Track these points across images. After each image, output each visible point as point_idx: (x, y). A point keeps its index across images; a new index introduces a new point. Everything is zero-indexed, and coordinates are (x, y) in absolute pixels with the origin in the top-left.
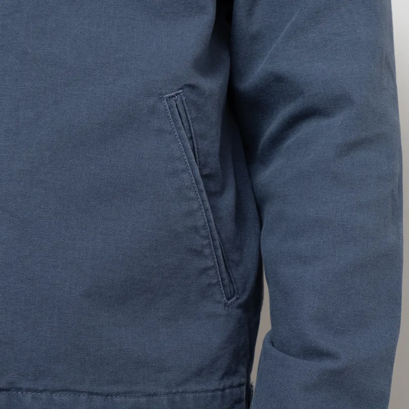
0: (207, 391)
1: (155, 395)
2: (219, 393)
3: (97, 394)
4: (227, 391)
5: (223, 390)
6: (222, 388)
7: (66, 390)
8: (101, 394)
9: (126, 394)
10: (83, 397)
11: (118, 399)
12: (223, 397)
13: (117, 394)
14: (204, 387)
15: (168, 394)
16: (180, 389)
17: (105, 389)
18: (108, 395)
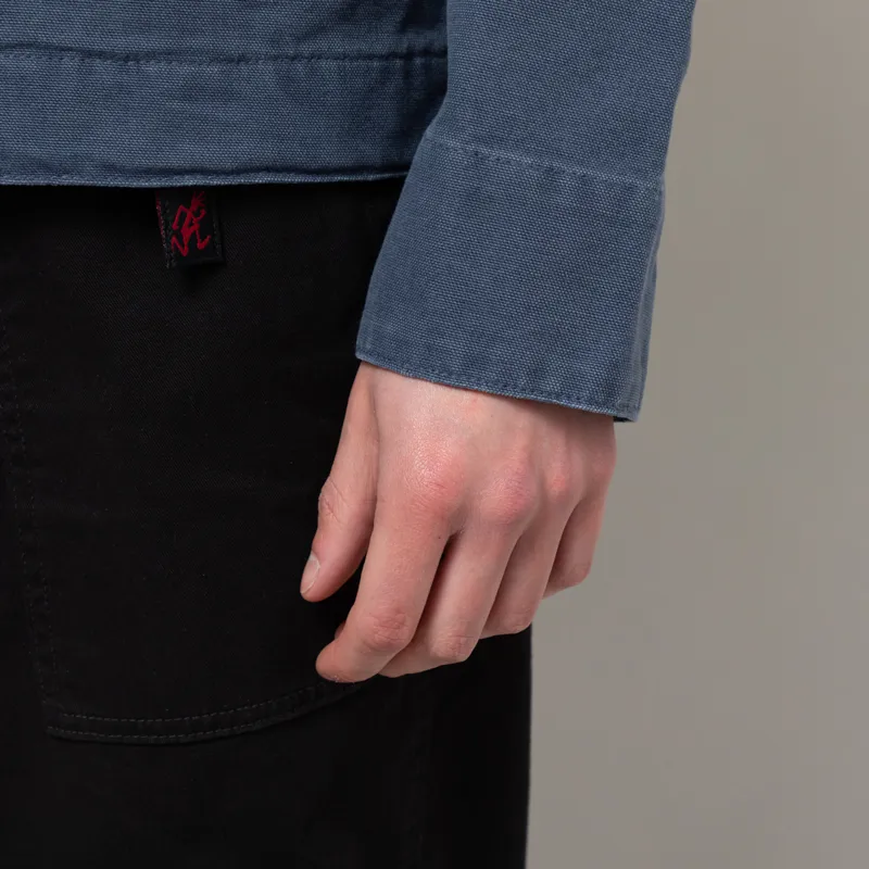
0: (370, 57)
1: (242, 59)
2: (399, 63)
3: (101, 55)
4: (418, 61)
5: (409, 56)
6: (405, 51)
7: (30, 45)
8: (112, 56)
9: (169, 55)
10: (70, 63)
11: (152, 68)
12: (407, 74)
13: (151, 55)
14: (364, 47)
15: (275, 58)
16: (306, 48)
17: (120, 43)
18: (127, 59)
